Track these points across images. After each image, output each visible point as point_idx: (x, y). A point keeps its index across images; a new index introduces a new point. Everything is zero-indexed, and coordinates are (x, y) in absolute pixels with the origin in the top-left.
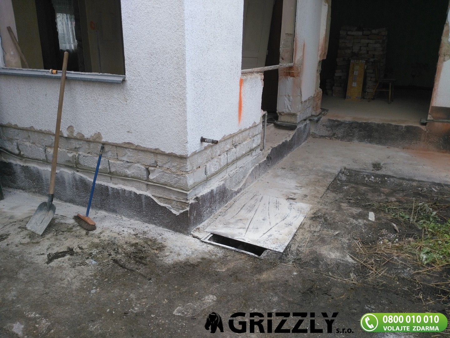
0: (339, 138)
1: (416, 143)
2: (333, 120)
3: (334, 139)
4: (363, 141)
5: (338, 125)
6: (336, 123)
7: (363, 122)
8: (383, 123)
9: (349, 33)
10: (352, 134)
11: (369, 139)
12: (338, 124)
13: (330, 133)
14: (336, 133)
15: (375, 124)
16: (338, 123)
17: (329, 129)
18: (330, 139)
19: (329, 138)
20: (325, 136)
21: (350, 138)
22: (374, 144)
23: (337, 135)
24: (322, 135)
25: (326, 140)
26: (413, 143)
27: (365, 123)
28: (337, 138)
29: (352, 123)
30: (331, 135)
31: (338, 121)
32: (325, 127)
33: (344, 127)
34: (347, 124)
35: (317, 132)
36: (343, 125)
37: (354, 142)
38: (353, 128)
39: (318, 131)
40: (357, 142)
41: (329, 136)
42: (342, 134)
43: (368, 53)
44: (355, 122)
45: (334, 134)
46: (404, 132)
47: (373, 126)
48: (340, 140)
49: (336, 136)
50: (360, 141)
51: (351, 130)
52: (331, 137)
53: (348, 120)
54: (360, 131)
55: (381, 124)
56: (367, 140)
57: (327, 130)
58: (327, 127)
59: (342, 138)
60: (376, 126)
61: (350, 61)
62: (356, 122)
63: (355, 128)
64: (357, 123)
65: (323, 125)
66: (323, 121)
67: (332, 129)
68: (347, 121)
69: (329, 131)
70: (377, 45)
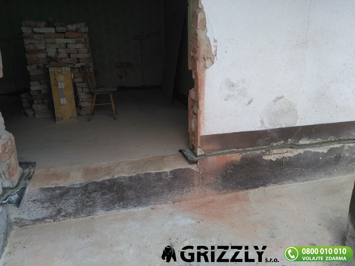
0: (70, 215)
1: (189, 191)
2: (50, 188)
3: (61, 219)
4: (112, 209)
5: (62, 195)
6: (57, 191)
7: (105, 180)
8: (138, 174)
9: (36, 30)
10: (91, 203)
11: (121, 203)
12: (61, 193)
13: (51, 211)
14: (62, 208)
15: (125, 178)
16: (60, 191)
17: (46, 205)
18: (54, 221)
19: (52, 220)
20: (42, 219)
21: (89, 209)
22: (130, 209)
23: (64, 211)
24: (37, 217)
25: (47, 224)
26: (184, 191)
27: (109, 180)
28: (67, 215)
29: (87, 186)
30: (54, 213)
31: (60, 188)
32: (38, 203)
33: (75, 195)
34: (78, 188)
35: (25, 216)
36: (71, 192)
37: (98, 213)
38: (90, 193)
39: (26, 213)
40: (102, 212)
41: (51, 217)
42: (73, 207)
43: (69, 57)
44: (91, 183)
45: (59, 211)
46: (170, 180)
47: (123, 182)
48: (72, 217)
49: (63, 214)
50: (107, 210)
51: (88, 197)
52: (54, 217)
53: (78, 183)
54: (104, 194)
55: (135, 176)
56: (118, 206)
57: (43, 207)
58: (43, 203)
59: (76, 213)
60: (128, 181)
61: (48, 69)
62: (93, 182)
63: (94, 192)
64: (96, 183)
65: (34, 201)
66: (31, 195)
67: (51, 204)
68: (77, 185)
69: (47, 208)
70: (80, 46)
